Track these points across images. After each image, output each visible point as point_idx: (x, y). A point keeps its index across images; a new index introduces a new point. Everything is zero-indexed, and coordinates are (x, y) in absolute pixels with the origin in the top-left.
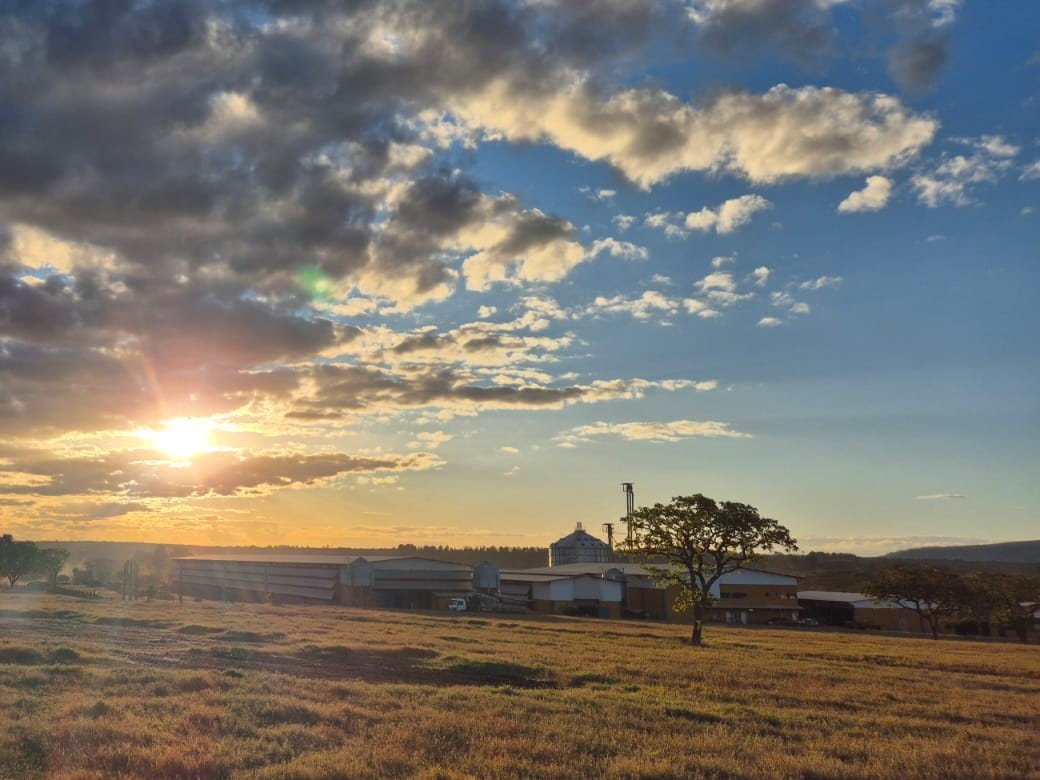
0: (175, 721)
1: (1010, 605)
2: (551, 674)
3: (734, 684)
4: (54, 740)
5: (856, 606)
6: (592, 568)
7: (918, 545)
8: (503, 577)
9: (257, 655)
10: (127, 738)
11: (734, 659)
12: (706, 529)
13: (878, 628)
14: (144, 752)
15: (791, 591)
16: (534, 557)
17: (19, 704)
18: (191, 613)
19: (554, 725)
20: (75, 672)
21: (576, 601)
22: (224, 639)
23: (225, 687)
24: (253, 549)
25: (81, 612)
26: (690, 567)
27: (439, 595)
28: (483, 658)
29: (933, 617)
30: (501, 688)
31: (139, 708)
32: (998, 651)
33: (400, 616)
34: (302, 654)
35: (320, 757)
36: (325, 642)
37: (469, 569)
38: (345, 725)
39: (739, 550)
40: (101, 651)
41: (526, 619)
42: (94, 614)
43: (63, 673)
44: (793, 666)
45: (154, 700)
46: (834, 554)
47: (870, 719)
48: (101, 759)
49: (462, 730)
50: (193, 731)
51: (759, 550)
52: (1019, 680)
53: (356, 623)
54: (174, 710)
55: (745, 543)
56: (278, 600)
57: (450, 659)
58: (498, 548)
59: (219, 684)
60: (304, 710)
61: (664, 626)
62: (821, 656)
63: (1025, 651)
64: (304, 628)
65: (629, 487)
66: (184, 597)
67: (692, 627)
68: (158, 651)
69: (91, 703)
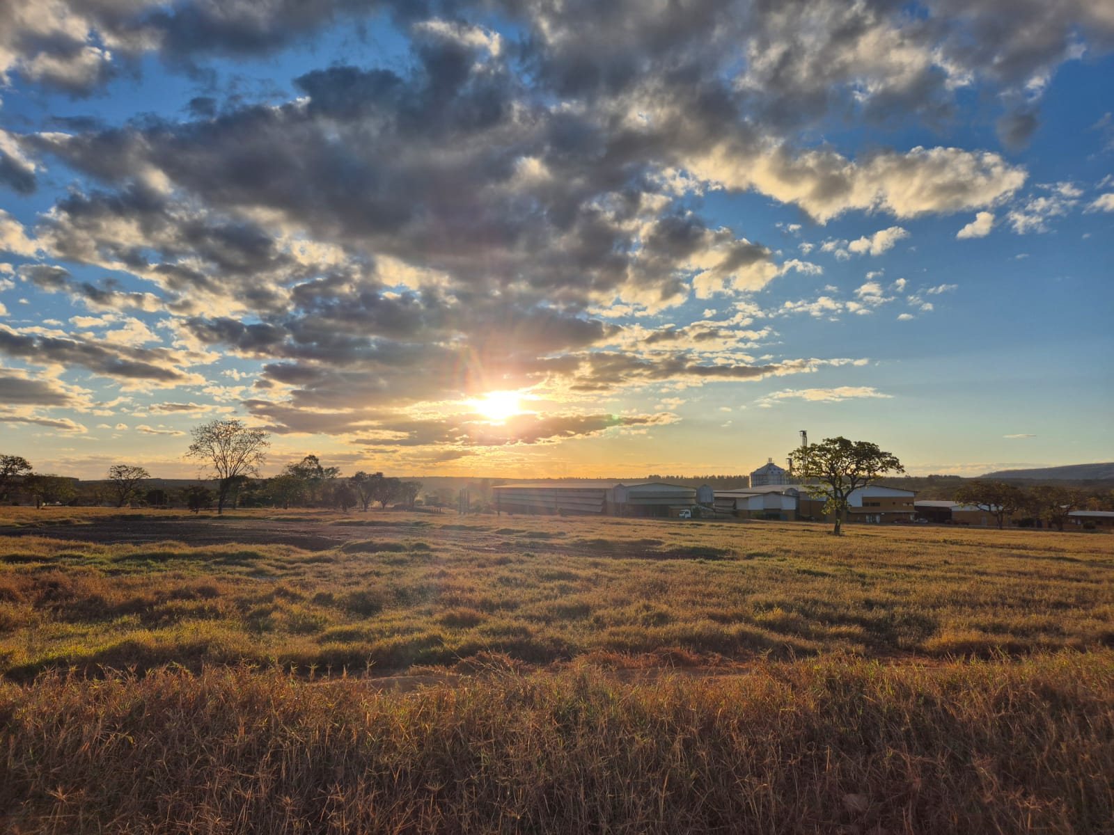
0: (490, 580)
1: (1052, 507)
2: (734, 553)
3: (851, 556)
4: (414, 590)
5: (953, 510)
6: (778, 488)
7: (1002, 469)
8: (716, 495)
9: (546, 545)
10: (459, 588)
11: (856, 543)
12: (844, 459)
13: (968, 524)
14: (469, 595)
15: (909, 501)
16: (740, 481)
17: (392, 573)
18: (503, 521)
19: (725, 579)
20: (428, 556)
21: (765, 510)
22: (525, 536)
23: (522, 562)
24: (549, 480)
25: (430, 522)
26: (834, 485)
27: (672, 507)
28: (692, 545)
29: (999, 516)
30: (697, 560)
31: (467, 573)
32: (1038, 536)
33: (645, 521)
34: (575, 545)
35: (575, 597)
36: (592, 537)
37: (693, 490)
38: (594, 581)
39: (866, 473)
40: (444, 544)
41: (729, 522)
42: (440, 523)
43: (419, 556)
44: (894, 546)
45: (477, 569)
46: (945, 476)
47: (924, 574)
48: (442, 600)
49: (666, 582)
50: (499, 585)
51: (879, 473)
52: (1040, 552)
53: (614, 526)
54: (488, 575)
55: (870, 469)
56: (564, 513)
57: (671, 545)
58: (717, 476)
59: (518, 560)
60: (570, 573)
61: (822, 525)
62: (916, 540)
63: (1056, 536)
64: (578, 529)
65: (804, 433)
66: (501, 512)
67: (834, 525)
68: (481, 544)
69: (437, 571)
